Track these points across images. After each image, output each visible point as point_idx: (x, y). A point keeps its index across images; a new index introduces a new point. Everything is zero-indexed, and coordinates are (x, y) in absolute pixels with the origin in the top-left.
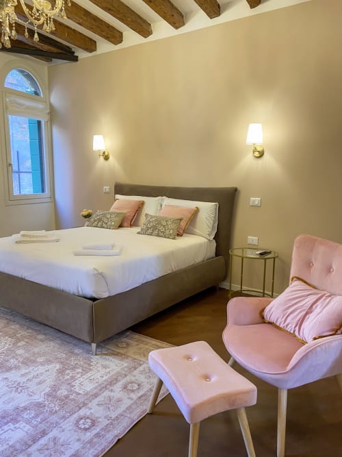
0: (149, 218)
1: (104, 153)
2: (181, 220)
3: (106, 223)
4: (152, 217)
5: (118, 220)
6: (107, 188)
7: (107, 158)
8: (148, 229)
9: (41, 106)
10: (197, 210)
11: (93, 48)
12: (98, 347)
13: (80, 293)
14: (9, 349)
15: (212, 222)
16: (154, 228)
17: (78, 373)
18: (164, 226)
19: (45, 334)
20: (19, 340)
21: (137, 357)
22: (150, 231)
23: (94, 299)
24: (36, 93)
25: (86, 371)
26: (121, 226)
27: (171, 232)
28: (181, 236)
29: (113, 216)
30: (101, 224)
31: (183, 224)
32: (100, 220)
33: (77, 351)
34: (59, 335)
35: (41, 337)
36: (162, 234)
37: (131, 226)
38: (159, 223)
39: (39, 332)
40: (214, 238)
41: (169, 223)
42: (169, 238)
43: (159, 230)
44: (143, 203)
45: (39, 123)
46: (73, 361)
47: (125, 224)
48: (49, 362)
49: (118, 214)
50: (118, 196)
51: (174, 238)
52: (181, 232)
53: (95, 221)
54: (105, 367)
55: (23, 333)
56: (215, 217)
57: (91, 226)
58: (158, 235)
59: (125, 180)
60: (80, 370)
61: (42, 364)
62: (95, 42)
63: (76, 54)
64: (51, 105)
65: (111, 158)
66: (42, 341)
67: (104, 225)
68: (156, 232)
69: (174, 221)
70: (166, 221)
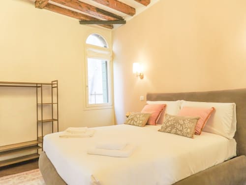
0: (168, 118)
1: (140, 74)
2: (198, 119)
3: (136, 122)
4: (170, 117)
5: (145, 119)
6: (142, 97)
7: (142, 78)
9: (107, 53)
10: (214, 110)
11: (133, 12)
15: (231, 122)
16: (173, 126)
18: (181, 125)
22: (169, 129)
24: (105, 47)
26: (147, 124)
27: (189, 130)
28: (199, 134)
29: (141, 116)
30: (133, 122)
31: (200, 123)
32: (132, 119)
36: (179, 133)
37: (155, 124)
38: (177, 122)
40: (234, 138)
41: (186, 122)
42: (186, 136)
43: (177, 129)
44: (165, 106)
45: (106, 62)
47: (151, 123)
49: (145, 114)
51: (192, 137)
52: (199, 130)
56: (233, 117)
58: (176, 134)
59: (154, 91)
62: (135, 9)
63: (125, 20)
64: (113, 52)
65: (145, 77)
67: (135, 123)
69: (191, 121)
70: (184, 121)
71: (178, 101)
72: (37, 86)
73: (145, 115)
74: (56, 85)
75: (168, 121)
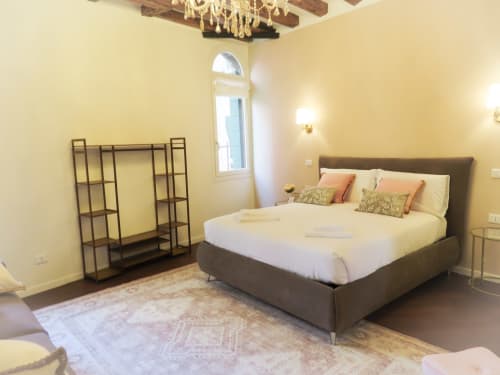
0: (368, 194)
1: (307, 126)
2: (407, 196)
3: (317, 199)
4: (371, 193)
5: (329, 196)
6: (309, 162)
7: (310, 131)
8: (368, 206)
9: (241, 84)
10: (423, 184)
11: (296, 23)
12: (337, 336)
13: (317, 278)
14: (244, 331)
15: (443, 197)
16: (376, 205)
17: (324, 364)
18: (388, 203)
19: (275, 316)
20: (251, 321)
21: (382, 351)
22: (371, 208)
23: (333, 285)
24: (237, 73)
25: (331, 362)
26: (333, 202)
27: (397, 209)
28: (408, 213)
29: (324, 192)
30: (311, 199)
31: (410, 198)
32: (310, 196)
33: (313, 338)
34: (289, 318)
35: (271, 319)
36: (385, 212)
37: (343, 201)
38: (382, 200)
39: (268, 314)
40: (445, 217)
41: (395, 199)
42: (394, 216)
43: (382, 208)
44: (353, 177)
45: (240, 101)
46: (313, 350)
47: (337, 200)
48: (288, 348)
50: (323, 170)
51: (401, 217)
52: (407, 208)
53: (304, 197)
54: (350, 360)
55: (252, 313)
56: (446, 191)
57: (301, 202)
58: (381, 213)
59: (331, 152)
60: (324, 361)
61: (282, 350)
62: (298, 17)
63: (277, 32)
64: (251, 82)
65: (315, 131)
66: (273, 323)
67: (315, 201)
68: (378, 209)
69: (400, 197)
70: (391, 197)
71: (373, 171)
72: (152, 148)
73: (329, 190)
74: (182, 146)
75: (370, 199)
